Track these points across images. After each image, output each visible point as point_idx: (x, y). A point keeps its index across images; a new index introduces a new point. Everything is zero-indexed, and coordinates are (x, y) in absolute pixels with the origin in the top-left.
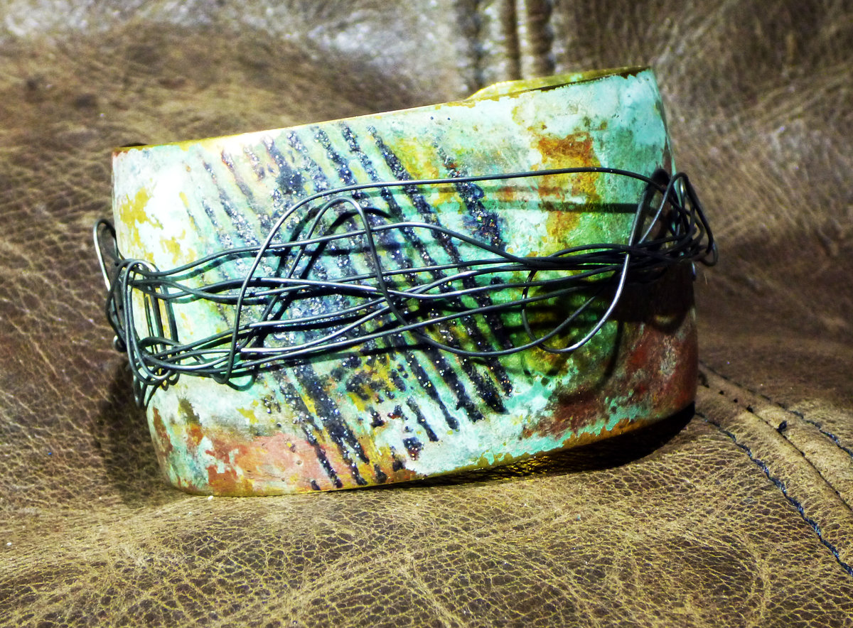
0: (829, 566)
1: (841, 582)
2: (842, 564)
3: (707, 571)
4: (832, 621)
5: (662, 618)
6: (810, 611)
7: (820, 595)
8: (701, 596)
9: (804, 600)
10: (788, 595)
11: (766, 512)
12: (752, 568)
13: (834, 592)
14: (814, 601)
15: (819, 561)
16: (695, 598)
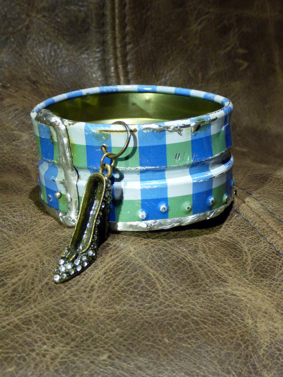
0: (265, 244)
1: (271, 250)
2: (269, 243)
3: (229, 250)
4: (273, 265)
5: (220, 268)
6: (265, 262)
7: (266, 256)
8: (230, 259)
9: (262, 258)
10: (256, 257)
11: (240, 226)
12: (242, 247)
13: (270, 254)
14: (265, 258)
15: (262, 242)
16: (228, 259)
